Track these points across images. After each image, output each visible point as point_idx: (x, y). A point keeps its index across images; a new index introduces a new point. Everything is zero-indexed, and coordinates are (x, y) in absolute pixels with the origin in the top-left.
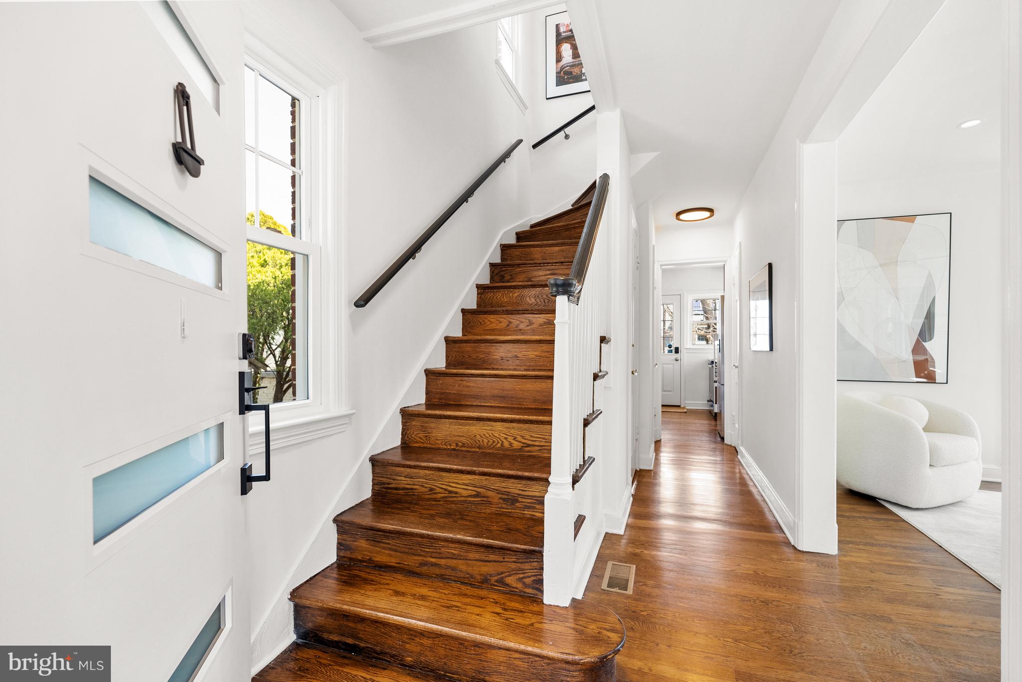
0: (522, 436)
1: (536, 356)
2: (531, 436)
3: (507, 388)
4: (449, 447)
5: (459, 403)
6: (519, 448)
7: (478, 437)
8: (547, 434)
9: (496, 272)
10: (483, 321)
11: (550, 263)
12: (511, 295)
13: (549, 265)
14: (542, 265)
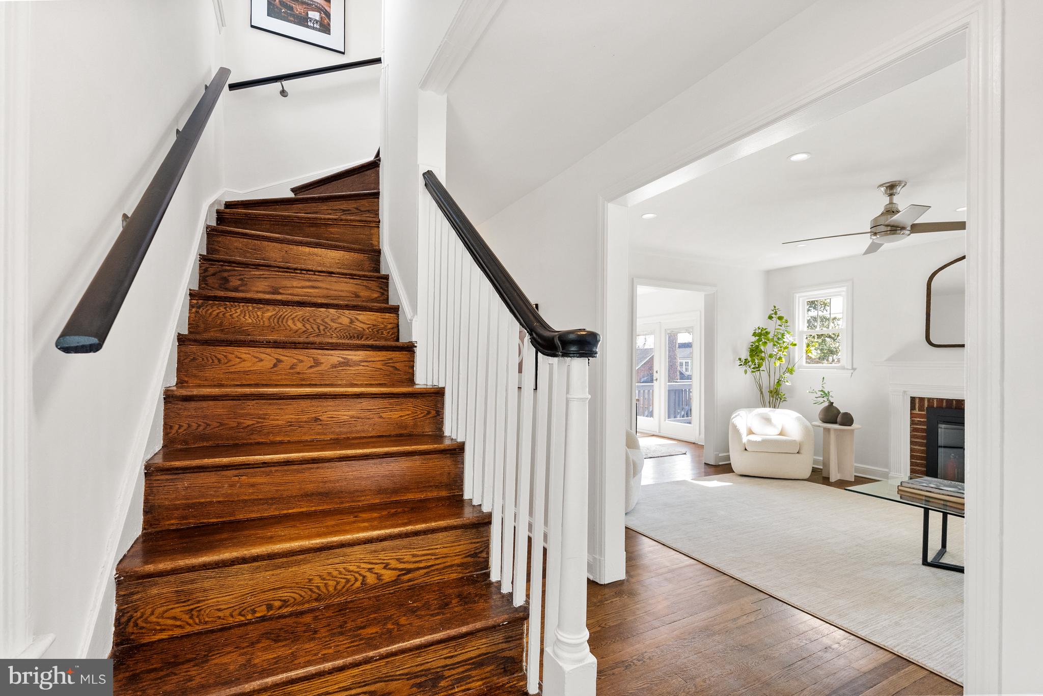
0: (398, 560)
1: (351, 418)
2: (414, 556)
3: (332, 479)
4: (250, 617)
5: (232, 518)
6: (394, 579)
7: (317, 580)
8: (438, 546)
9: (211, 270)
10: (225, 356)
11: (312, 271)
12: (259, 313)
13: (309, 272)
14: (299, 272)
